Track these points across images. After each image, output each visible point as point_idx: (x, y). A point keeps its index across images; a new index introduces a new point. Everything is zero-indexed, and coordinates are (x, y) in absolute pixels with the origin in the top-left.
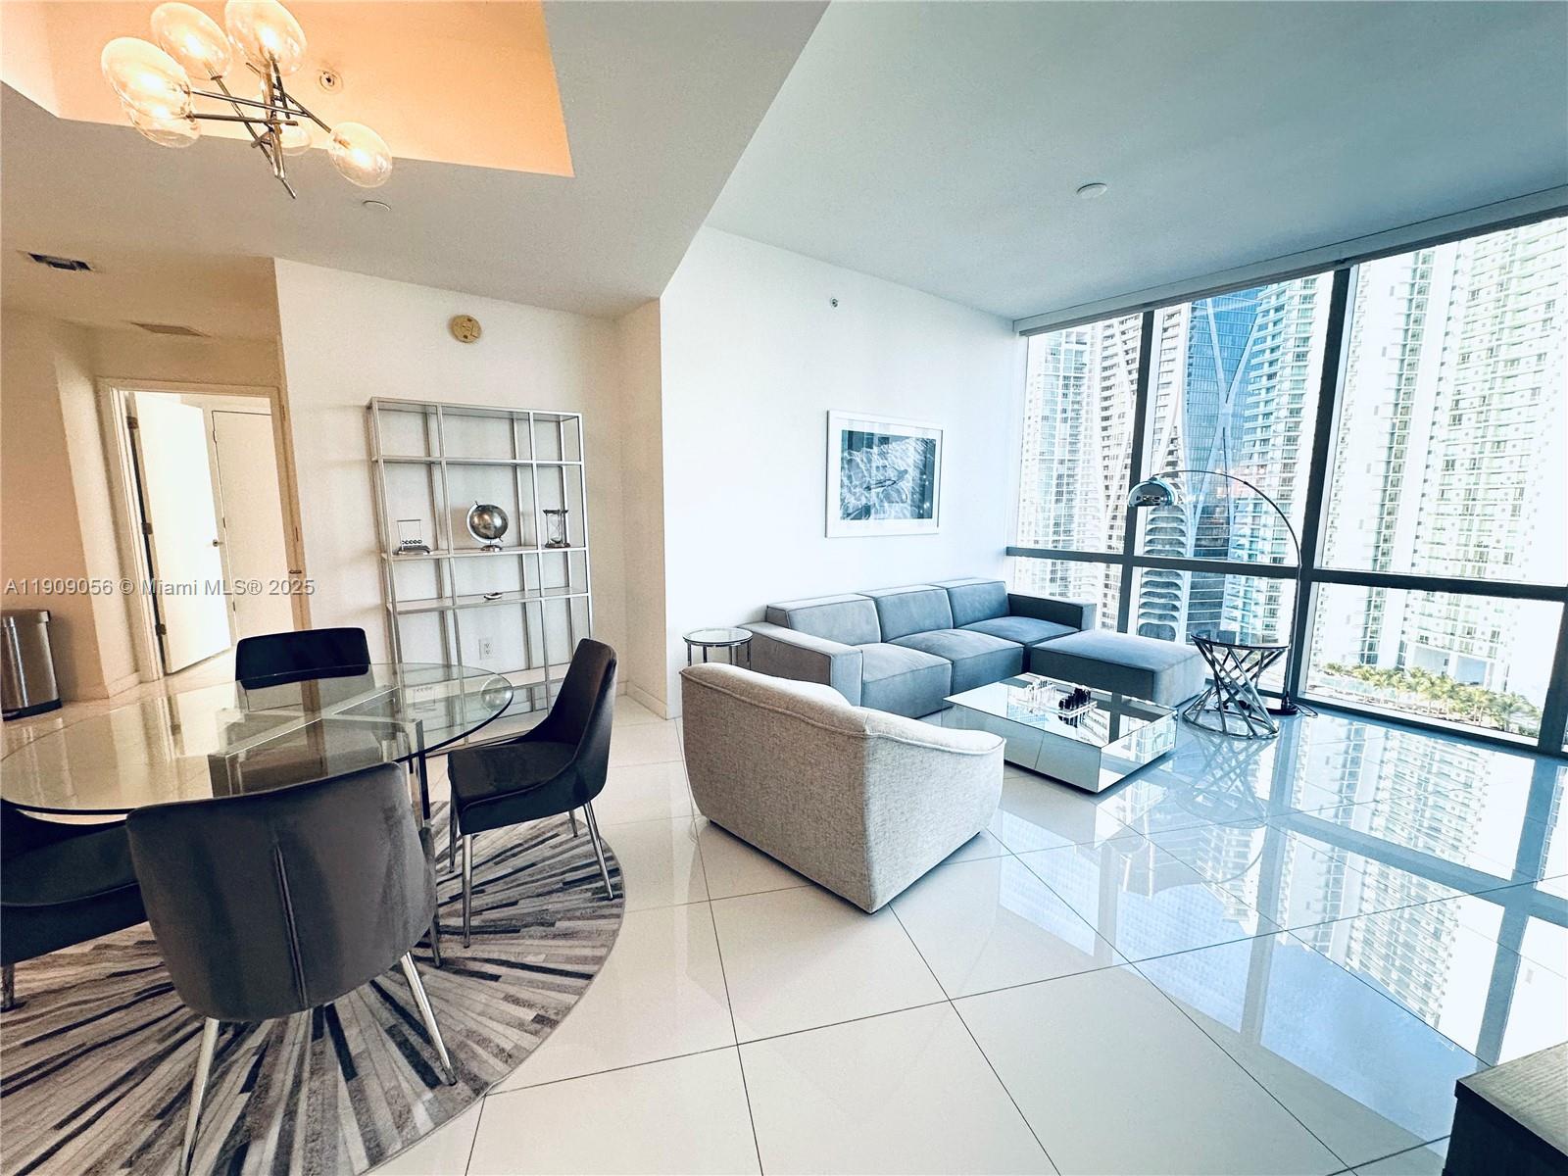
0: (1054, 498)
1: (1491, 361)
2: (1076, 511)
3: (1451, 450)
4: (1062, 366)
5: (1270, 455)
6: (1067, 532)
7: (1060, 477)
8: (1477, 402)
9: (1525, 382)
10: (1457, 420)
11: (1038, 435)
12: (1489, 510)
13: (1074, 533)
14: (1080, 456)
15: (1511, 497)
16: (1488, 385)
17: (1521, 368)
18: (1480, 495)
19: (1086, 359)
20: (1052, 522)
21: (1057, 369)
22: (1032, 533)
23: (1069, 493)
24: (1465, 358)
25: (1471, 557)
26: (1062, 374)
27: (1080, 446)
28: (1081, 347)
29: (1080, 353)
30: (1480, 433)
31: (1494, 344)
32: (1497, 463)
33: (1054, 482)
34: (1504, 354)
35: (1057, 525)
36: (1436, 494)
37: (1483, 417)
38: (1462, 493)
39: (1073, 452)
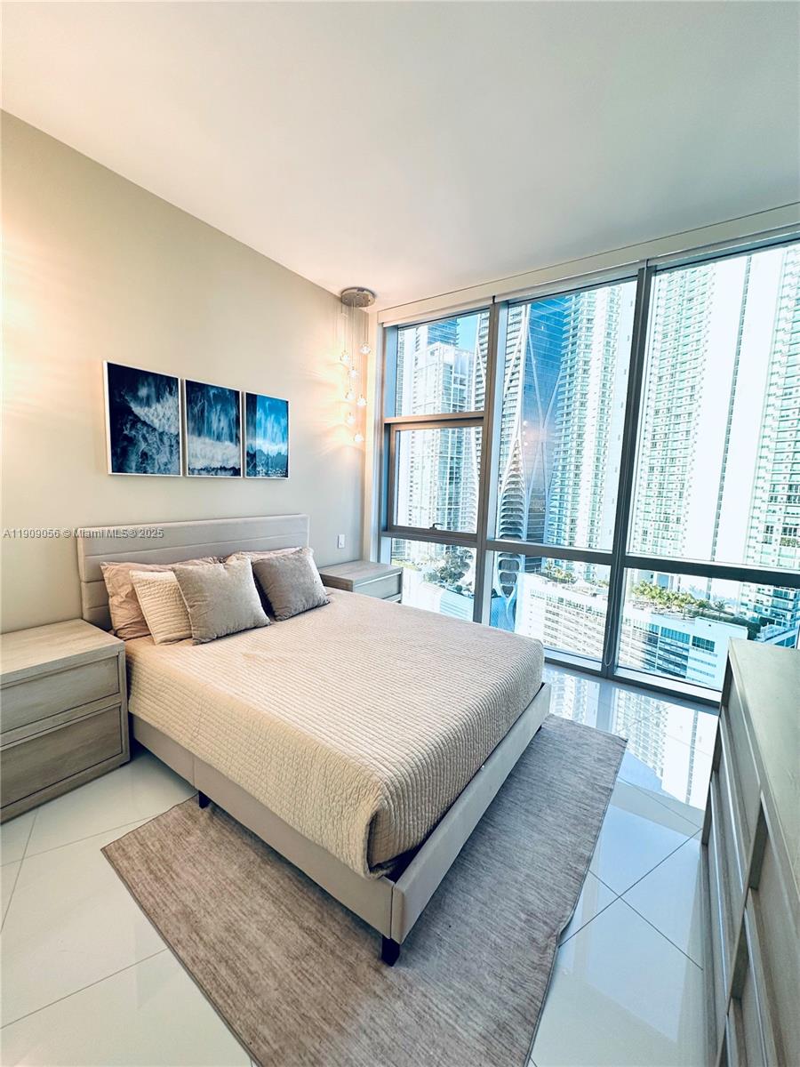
0: (448, 481)
1: (669, 415)
2: (461, 490)
3: (652, 461)
4: (452, 397)
5: (568, 460)
6: (457, 503)
7: (451, 468)
8: (663, 436)
9: (683, 427)
10: (654, 445)
11: (439, 441)
12: (669, 494)
13: (460, 504)
14: (463, 456)
15: (679, 487)
16: (667, 427)
17: (681, 420)
18: (665, 486)
19: (465, 395)
20: (447, 497)
21: (449, 399)
22: (436, 504)
23: (457, 478)
24: (657, 412)
25: (662, 519)
26: (452, 403)
27: (463, 449)
28: (462, 387)
29: (462, 391)
30: (664, 453)
31: (670, 406)
32: (672, 469)
33: (449, 471)
34: (675, 412)
35: (450, 499)
36: (645, 485)
37: (665, 444)
38: (658, 485)
39: (459, 453)
